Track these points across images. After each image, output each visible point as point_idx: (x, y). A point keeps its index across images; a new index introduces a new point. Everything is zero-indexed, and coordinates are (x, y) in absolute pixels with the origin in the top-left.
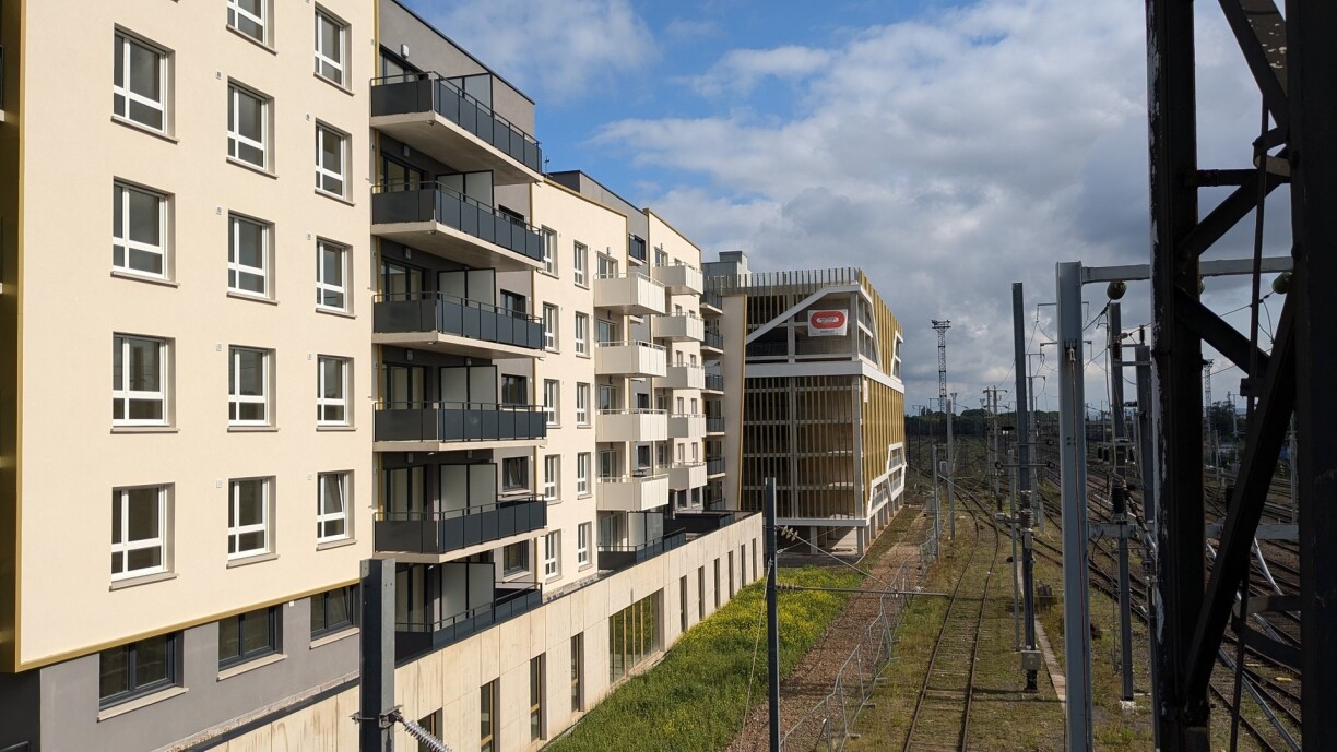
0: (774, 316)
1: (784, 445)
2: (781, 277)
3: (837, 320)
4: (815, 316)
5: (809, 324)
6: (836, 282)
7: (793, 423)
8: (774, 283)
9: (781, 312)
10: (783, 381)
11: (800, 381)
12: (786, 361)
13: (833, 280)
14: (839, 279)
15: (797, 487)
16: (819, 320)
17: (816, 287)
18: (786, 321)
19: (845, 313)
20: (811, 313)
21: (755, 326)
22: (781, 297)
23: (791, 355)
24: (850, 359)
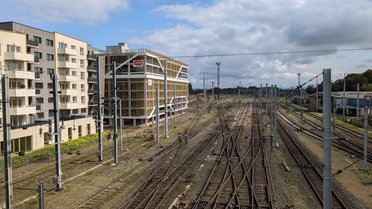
0: (124, 61)
1: (127, 97)
2: (126, 50)
3: (141, 63)
4: (135, 62)
5: (133, 64)
6: (140, 52)
7: (130, 91)
8: (124, 52)
9: (126, 60)
10: (127, 80)
11: (132, 79)
12: (127, 74)
13: (139, 52)
14: (141, 52)
15: (130, 108)
16: (136, 63)
17: (135, 53)
18: (127, 63)
19: (142, 61)
20: (134, 61)
21: (120, 64)
22: (126, 56)
23: (129, 73)
24: (144, 74)
